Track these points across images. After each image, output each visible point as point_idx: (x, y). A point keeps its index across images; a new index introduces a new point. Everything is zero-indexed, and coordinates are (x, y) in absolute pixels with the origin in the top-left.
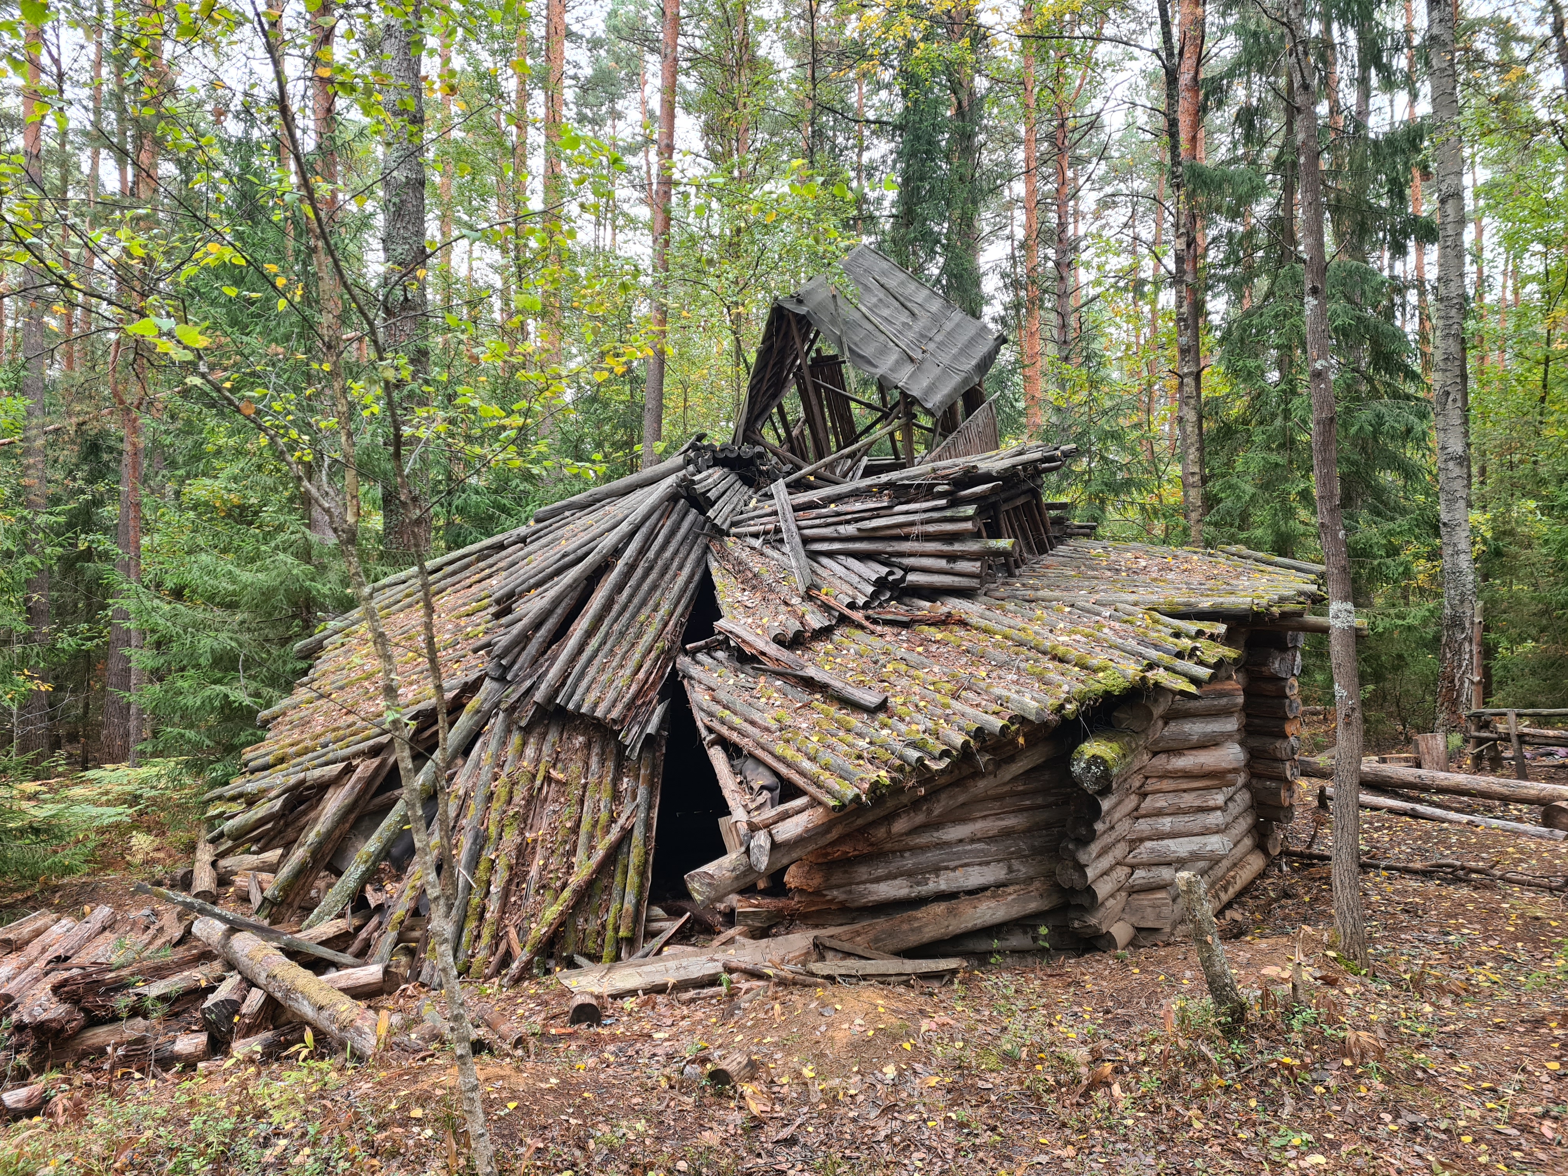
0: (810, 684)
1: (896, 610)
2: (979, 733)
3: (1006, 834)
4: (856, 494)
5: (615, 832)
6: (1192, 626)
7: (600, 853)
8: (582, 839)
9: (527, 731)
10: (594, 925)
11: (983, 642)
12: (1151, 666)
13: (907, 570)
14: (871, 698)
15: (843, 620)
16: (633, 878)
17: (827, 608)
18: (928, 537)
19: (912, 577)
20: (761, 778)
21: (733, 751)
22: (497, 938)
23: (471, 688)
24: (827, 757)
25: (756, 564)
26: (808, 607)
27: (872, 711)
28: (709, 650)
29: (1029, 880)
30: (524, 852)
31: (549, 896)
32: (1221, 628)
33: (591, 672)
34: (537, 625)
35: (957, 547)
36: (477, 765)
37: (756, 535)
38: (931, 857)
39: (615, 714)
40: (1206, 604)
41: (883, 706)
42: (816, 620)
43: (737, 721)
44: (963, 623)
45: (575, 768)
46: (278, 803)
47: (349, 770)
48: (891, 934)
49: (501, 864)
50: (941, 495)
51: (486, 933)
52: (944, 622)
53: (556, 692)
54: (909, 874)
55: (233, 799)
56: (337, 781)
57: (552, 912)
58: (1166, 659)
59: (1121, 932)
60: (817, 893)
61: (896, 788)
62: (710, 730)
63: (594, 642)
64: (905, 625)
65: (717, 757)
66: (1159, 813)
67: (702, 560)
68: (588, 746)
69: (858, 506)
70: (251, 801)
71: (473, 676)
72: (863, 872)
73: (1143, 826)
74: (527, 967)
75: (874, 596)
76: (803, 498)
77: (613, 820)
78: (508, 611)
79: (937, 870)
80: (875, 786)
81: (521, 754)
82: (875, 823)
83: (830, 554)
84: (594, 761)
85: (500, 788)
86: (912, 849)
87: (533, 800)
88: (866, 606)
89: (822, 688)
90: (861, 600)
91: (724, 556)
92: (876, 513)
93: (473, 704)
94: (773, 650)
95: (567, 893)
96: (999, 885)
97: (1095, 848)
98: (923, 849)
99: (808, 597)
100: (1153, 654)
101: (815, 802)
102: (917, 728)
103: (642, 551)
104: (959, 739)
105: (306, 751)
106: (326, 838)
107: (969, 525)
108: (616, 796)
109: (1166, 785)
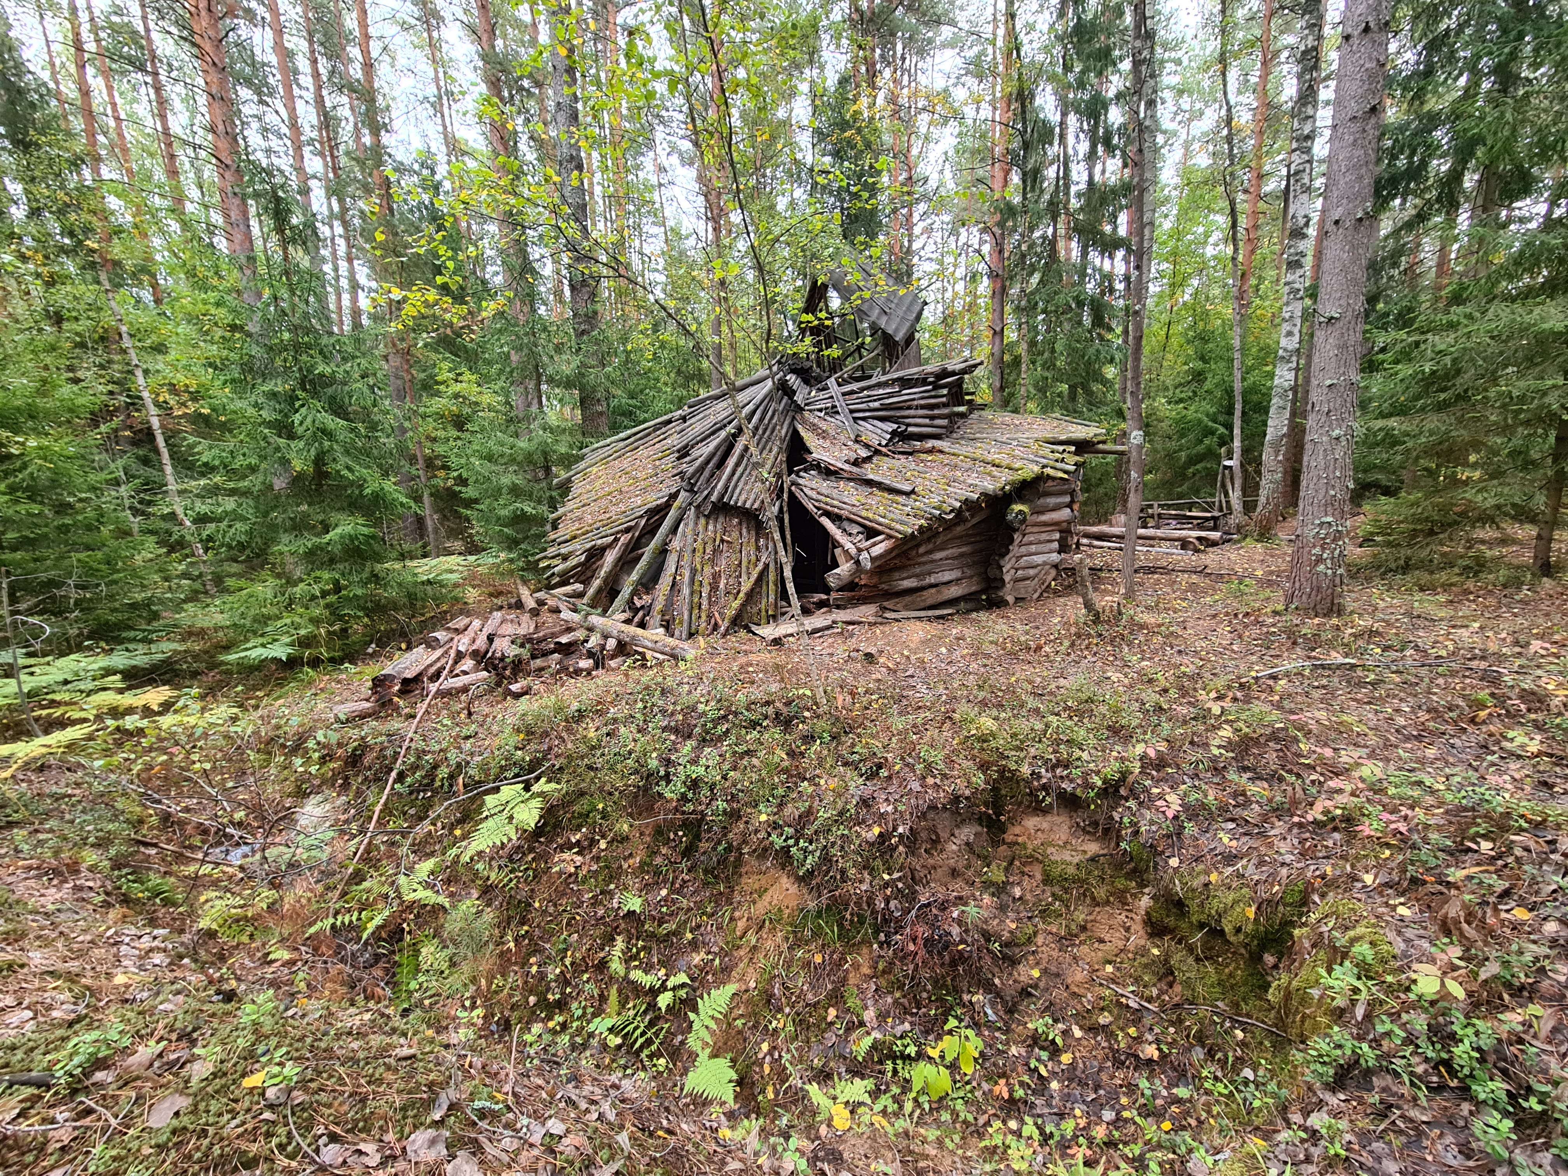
0: (870, 483)
1: (902, 447)
2: (966, 501)
3: (962, 555)
4: (879, 385)
5: (760, 566)
6: (1061, 448)
7: (755, 575)
8: (744, 569)
9: (707, 517)
10: (755, 610)
11: (955, 460)
12: (1044, 467)
13: (908, 425)
14: (907, 488)
15: (877, 452)
16: (771, 586)
17: (867, 446)
18: (923, 407)
19: (910, 429)
20: (855, 529)
21: (836, 518)
22: (710, 617)
23: (674, 496)
24: (892, 516)
25: (823, 425)
26: (857, 446)
27: (908, 494)
28: (805, 470)
29: (971, 577)
30: (716, 577)
31: (731, 597)
32: (1073, 448)
33: (741, 484)
34: (707, 462)
35: (936, 412)
36: (684, 535)
37: (820, 410)
38: (928, 567)
39: (756, 506)
40: (1063, 437)
41: (913, 492)
42: (864, 453)
43: (835, 503)
44: (941, 452)
45: (735, 534)
46: (583, 558)
47: (616, 540)
48: (913, 602)
49: (706, 582)
50: (930, 383)
51: (704, 616)
52: (930, 451)
53: (723, 496)
54: (917, 576)
55: (553, 557)
56: (610, 546)
57: (736, 604)
58: (1051, 463)
59: (1010, 599)
60: (875, 586)
61: (929, 528)
62: (818, 508)
63: (740, 469)
64: (910, 454)
65: (825, 522)
66: (1031, 543)
67: (791, 424)
68: (740, 523)
69: (881, 391)
70: (565, 558)
71: (674, 490)
72: (897, 575)
73: (1023, 549)
74: (727, 630)
75: (890, 440)
76: (847, 388)
77: (758, 560)
78: (687, 454)
79: (930, 574)
80: (921, 526)
81: (706, 529)
82: (911, 549)
83: (864, 419)
84: (744, 531)
85: (699, 545)
86: (919, 564)
87: (716, 551)
88: (886, 445)
89: (879, 486)
90: (884, 442)
91: (804, 422)
92: (891, 395)
93: (676, 504)
94: (847, 467)
95: (741, 595)
96: (958, 580)
97: (1007, 558)
98: (924, 563)
99: (856, 441)
100: (1045, 461)
101: (890, 537)
102: (935, 500)
103: (761, 420)
104: (958, 505)
105: (587, 532)
106: (609, 574)
107: (944, 399)
108: (758, 549)
109: (1035, 529)
